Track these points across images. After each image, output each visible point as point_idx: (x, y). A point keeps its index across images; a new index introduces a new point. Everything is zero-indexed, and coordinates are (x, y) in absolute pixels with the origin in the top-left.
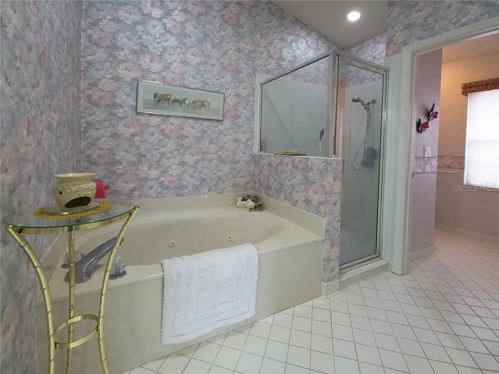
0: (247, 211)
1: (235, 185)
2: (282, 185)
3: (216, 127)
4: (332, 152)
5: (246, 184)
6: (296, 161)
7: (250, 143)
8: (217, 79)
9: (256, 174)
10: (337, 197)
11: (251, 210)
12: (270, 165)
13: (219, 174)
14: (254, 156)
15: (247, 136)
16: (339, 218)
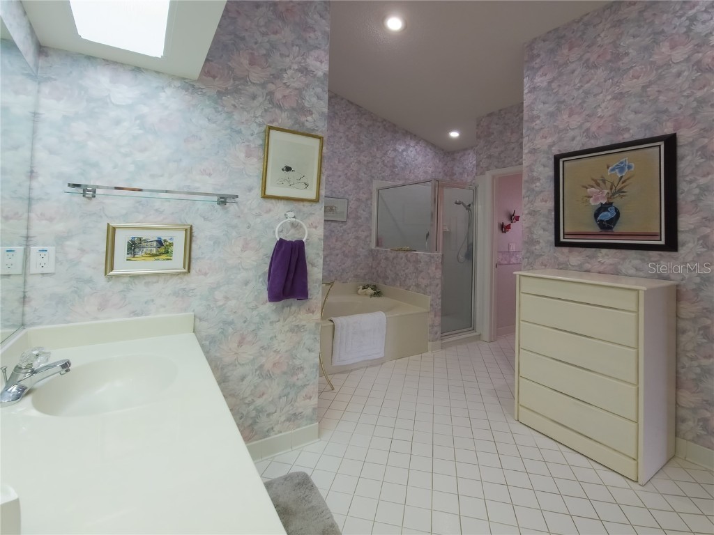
0: (368, 297)
1: (356, 276)
2: (398, 275)
3: (341, 227)
4: (435, 249)
5: (365, 275)
6: (409, 255)
7: (368, 239)
8: (343, 188)
9: (374, 267)
10: (438, 281)
11: (371, 296)
12: (387, 259)
13: (343, 266)
14: (371, 251)
15: (365, 234)
16: (440, 296)
